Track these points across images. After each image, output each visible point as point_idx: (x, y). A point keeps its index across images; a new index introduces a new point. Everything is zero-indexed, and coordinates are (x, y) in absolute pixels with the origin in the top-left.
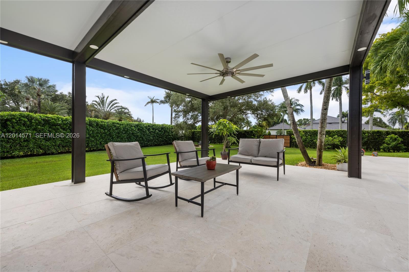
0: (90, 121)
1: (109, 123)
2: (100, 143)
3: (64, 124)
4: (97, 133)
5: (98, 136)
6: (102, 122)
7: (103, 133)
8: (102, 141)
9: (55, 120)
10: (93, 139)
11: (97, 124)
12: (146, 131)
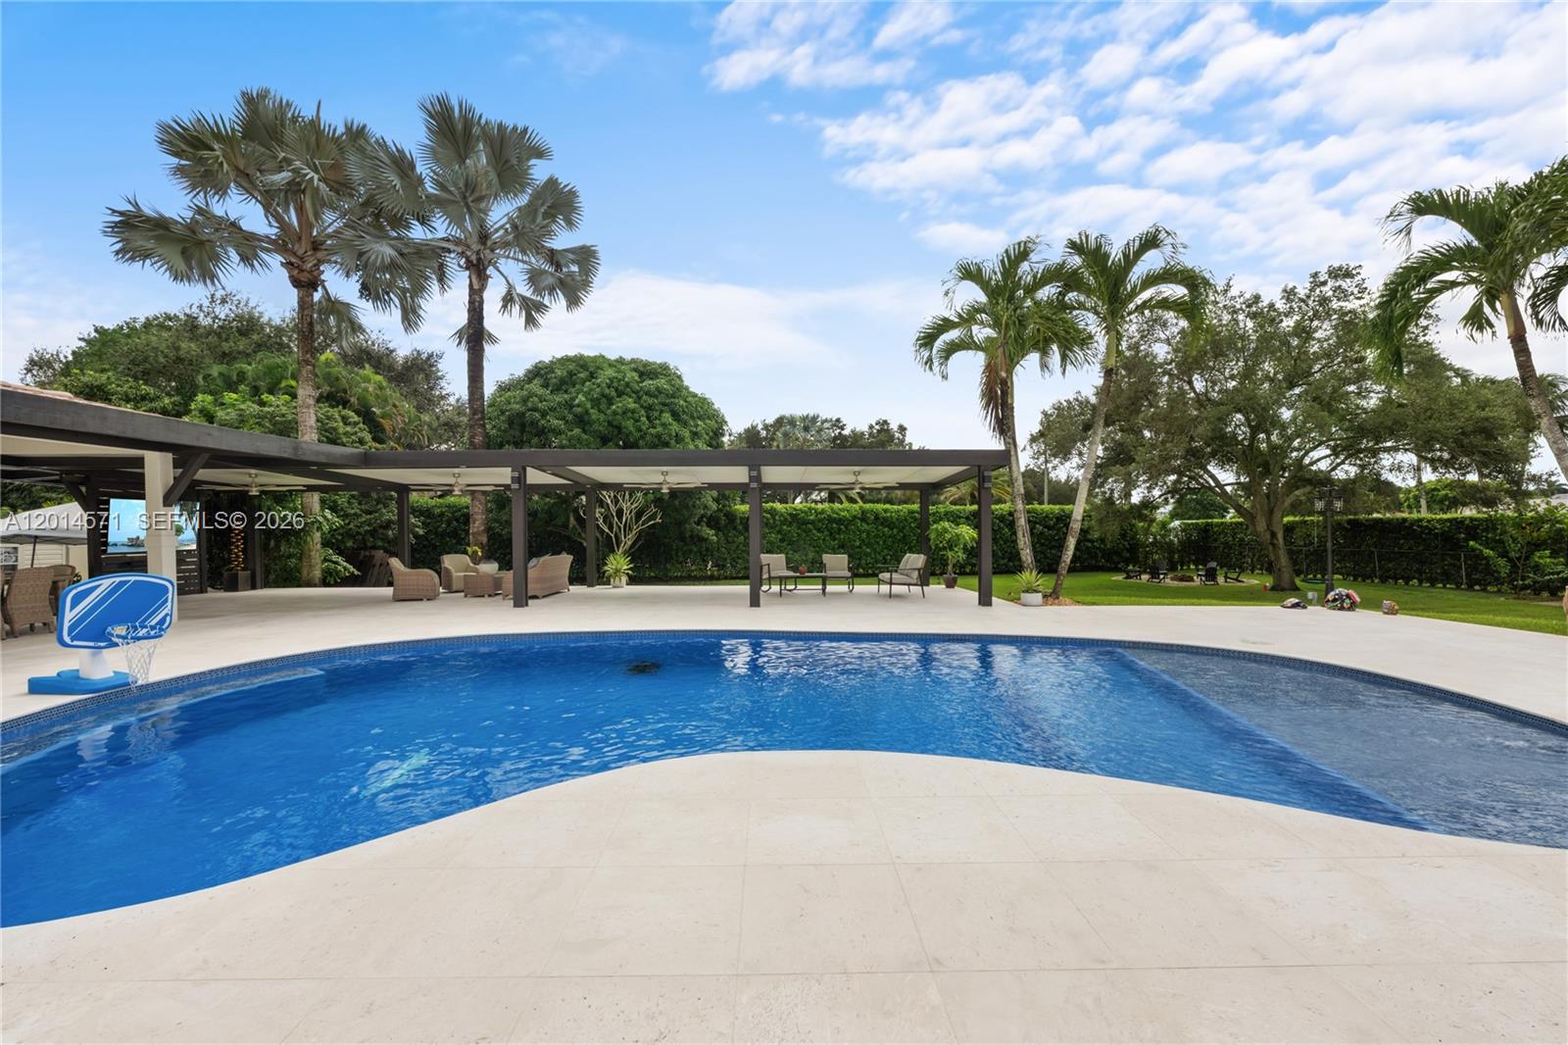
0: (863, 512)
1: (902, 513)
2: (884, 558)
3: (820, 521)
4: (876, 536)
5: (878, 543)
6: (886, 511)
7: (890, 537)
8: (887, 555)
9: (805, 512)
10: (868, 550)
11: (877, 518)
12: (1000, 528)
